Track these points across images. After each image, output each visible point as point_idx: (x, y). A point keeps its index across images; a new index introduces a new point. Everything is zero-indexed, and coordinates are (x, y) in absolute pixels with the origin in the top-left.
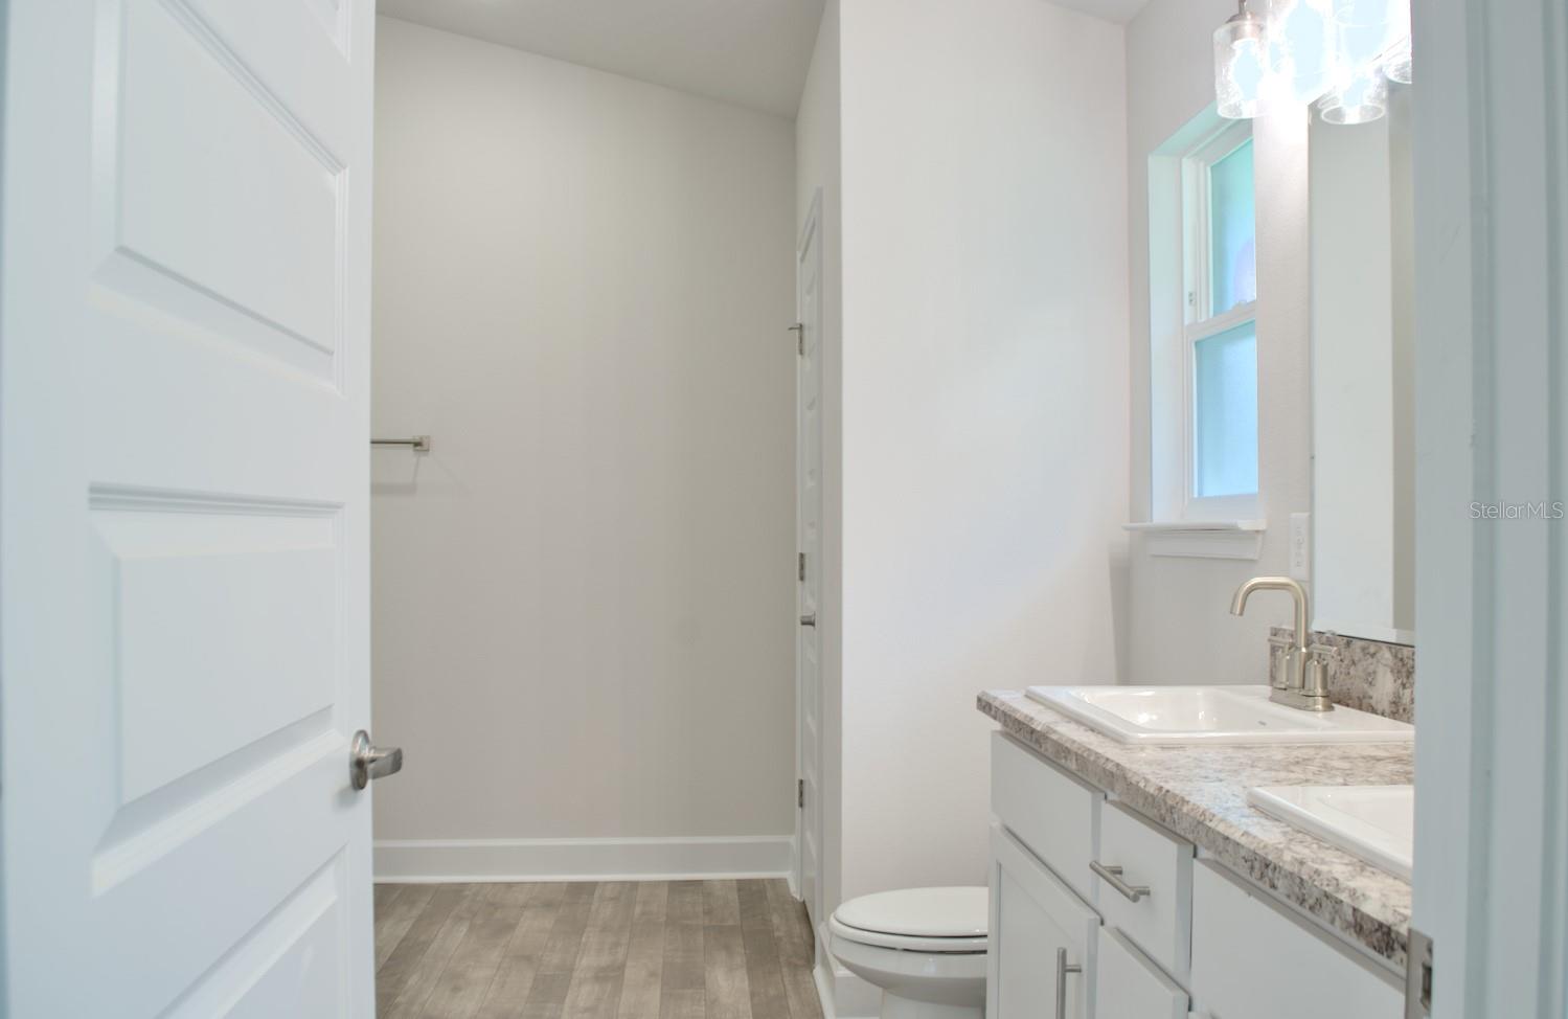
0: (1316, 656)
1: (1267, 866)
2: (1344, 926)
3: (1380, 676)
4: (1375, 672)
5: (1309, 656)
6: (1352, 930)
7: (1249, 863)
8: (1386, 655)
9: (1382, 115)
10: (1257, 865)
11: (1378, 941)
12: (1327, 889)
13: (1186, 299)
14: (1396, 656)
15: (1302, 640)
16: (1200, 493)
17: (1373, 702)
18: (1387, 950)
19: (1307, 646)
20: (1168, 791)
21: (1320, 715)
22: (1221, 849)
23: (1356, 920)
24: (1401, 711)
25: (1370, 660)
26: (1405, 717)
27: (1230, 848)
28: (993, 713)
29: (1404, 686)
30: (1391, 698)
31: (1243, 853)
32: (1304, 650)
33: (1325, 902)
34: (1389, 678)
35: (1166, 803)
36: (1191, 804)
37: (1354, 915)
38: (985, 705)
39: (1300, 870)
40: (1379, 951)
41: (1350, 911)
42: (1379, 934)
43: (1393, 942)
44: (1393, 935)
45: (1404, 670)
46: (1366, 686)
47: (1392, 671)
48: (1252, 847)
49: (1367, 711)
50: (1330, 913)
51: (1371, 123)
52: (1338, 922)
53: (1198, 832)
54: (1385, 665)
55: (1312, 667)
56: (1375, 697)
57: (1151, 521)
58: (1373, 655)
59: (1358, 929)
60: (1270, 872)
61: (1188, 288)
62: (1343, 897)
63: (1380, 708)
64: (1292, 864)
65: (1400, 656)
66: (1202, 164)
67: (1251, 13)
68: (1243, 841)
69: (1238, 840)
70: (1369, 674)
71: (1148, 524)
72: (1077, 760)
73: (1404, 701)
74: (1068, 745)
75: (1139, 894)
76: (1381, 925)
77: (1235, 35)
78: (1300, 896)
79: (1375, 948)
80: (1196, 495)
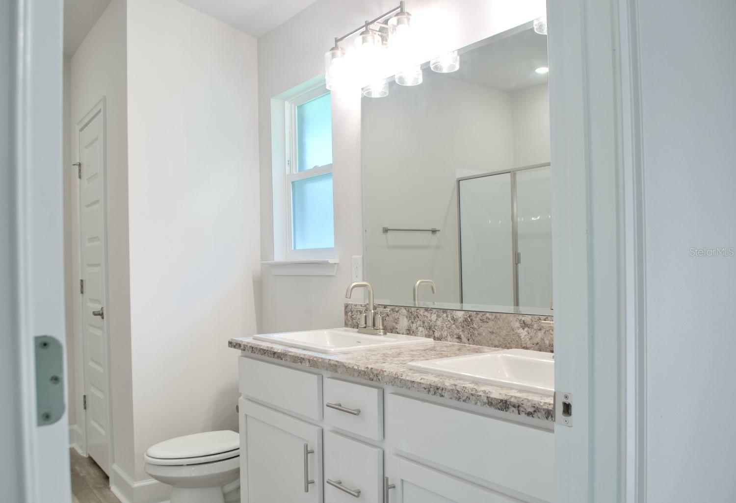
0: (379, 313)
1: (438, 389)
2: (483, 404)
3: (401, 320)
4: (398, 318)
5: (375, 314)
6: (487, 405)
7: (427, 390)
8: (404, 311)
9: (387, 95)
10: (432, 390)
11: (500, 406)
12: (472, 392)
13: (287, 163)
14: (408, 311)
15: (372, 307)
16: (295, 248)
17: (398, 330)
18: (505, 409)
19: (374, 309)
20: (372, 368)
21: (382, 336)
22: (410, 386)
23: (489, 401)
24: (411, 332)
25: (396, 314)
26: (413, 334)
27: (415, 385)
28: (242, 347)
29: (413, 323)
30: (407, 328)
31: (423, 386)
32: (372, 311)
33: (471, 397)
34: (405, 320)
35: (373, 373)
36: (387, 371)
37: (487, 399)
38: (233, 345)
39: (456, 388)
40: (501, 410)
41: (486, 398)
42: (501, 404)
43: (509, 405)
44: (508, 403)
45: (412, 317)
46: (394, 324)
47: (407, 317)
48: (429, 383)
49: (395, 333)
50: (475, 401)
51: (382, 98)
52: (479, 404)
53: (395, 382)
54: (404, 315)
55: (378, 318)
56: (398, 328)
57: (274, 260)
58: (397, 312)
59: (490, 404)
60: (440, 391)
61: (287, 158)
62: (480, 394)
63: (401, 332)
64: (451, 386)
65: (410, 311)
66: (293, 105)
67: (341, 48)
68: (422, 381)
69: (419, 381)
70: (396, 319)
71: (270, 262)
72: (309, 362)
73: (413, 329)
74: (302, 356)
75: (357, 413)
76: (502, 401)
77: (333, 56)
78: (458, 397)
79: (499, 409)
80: (293, 249)
